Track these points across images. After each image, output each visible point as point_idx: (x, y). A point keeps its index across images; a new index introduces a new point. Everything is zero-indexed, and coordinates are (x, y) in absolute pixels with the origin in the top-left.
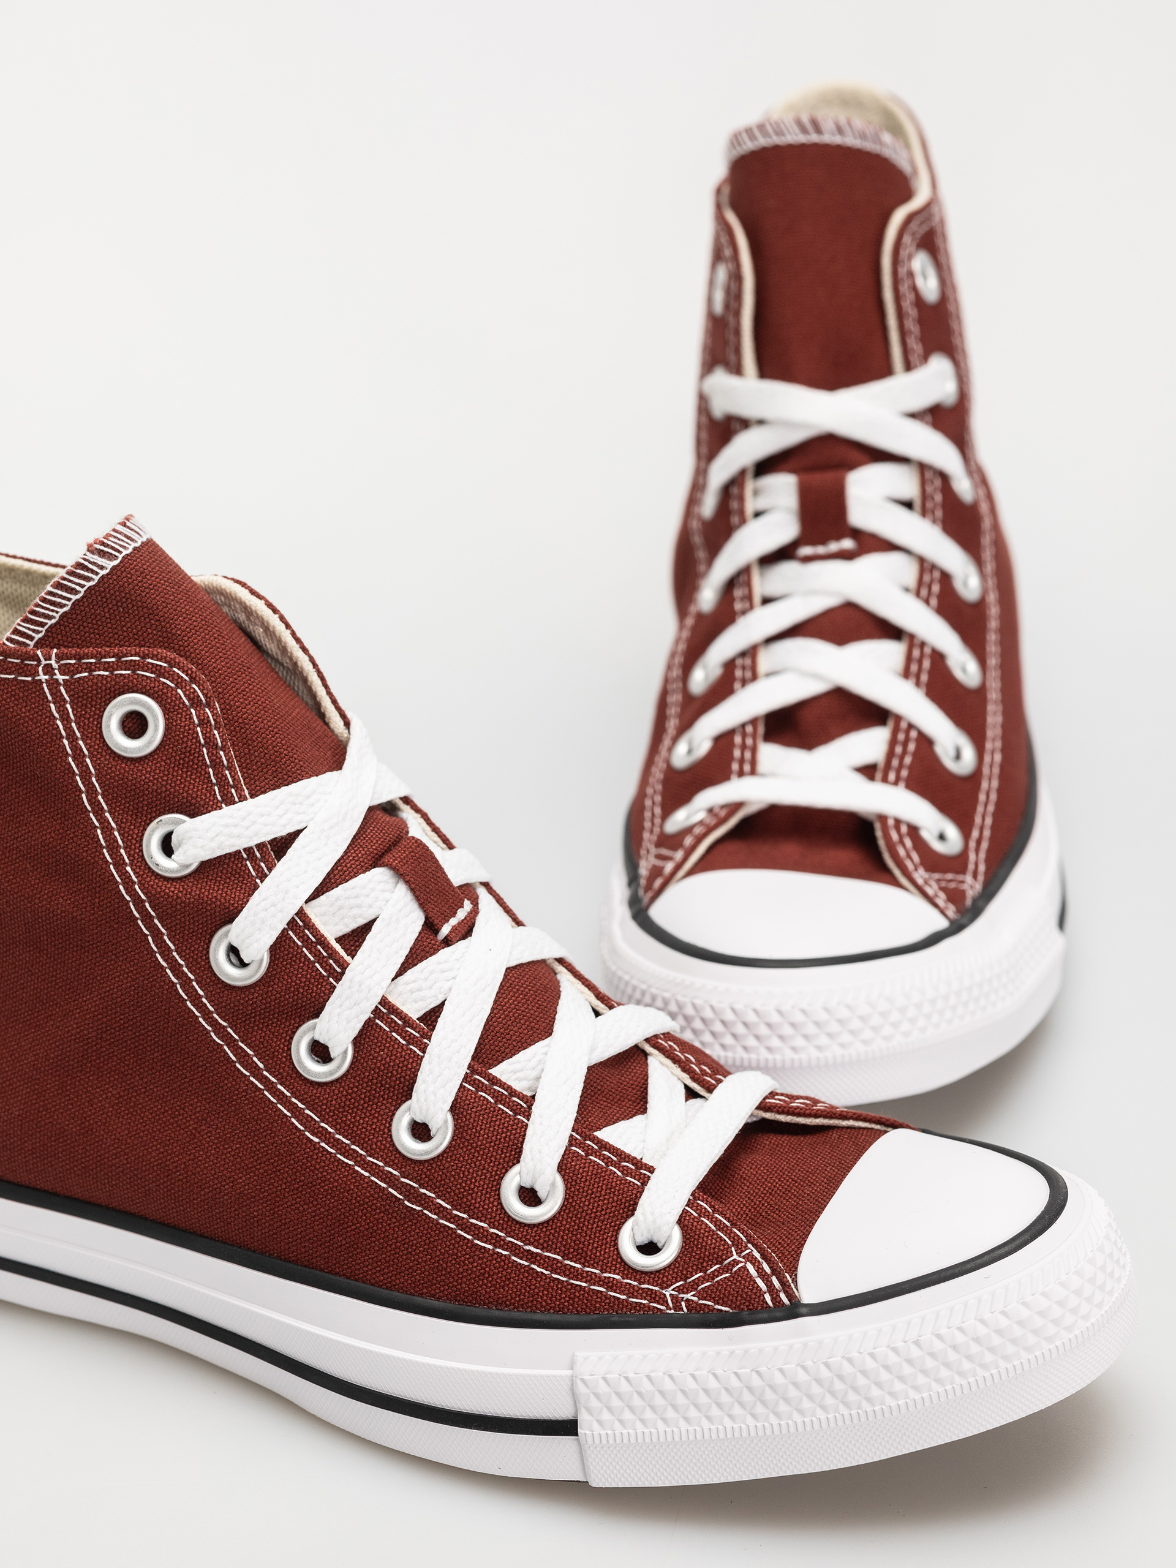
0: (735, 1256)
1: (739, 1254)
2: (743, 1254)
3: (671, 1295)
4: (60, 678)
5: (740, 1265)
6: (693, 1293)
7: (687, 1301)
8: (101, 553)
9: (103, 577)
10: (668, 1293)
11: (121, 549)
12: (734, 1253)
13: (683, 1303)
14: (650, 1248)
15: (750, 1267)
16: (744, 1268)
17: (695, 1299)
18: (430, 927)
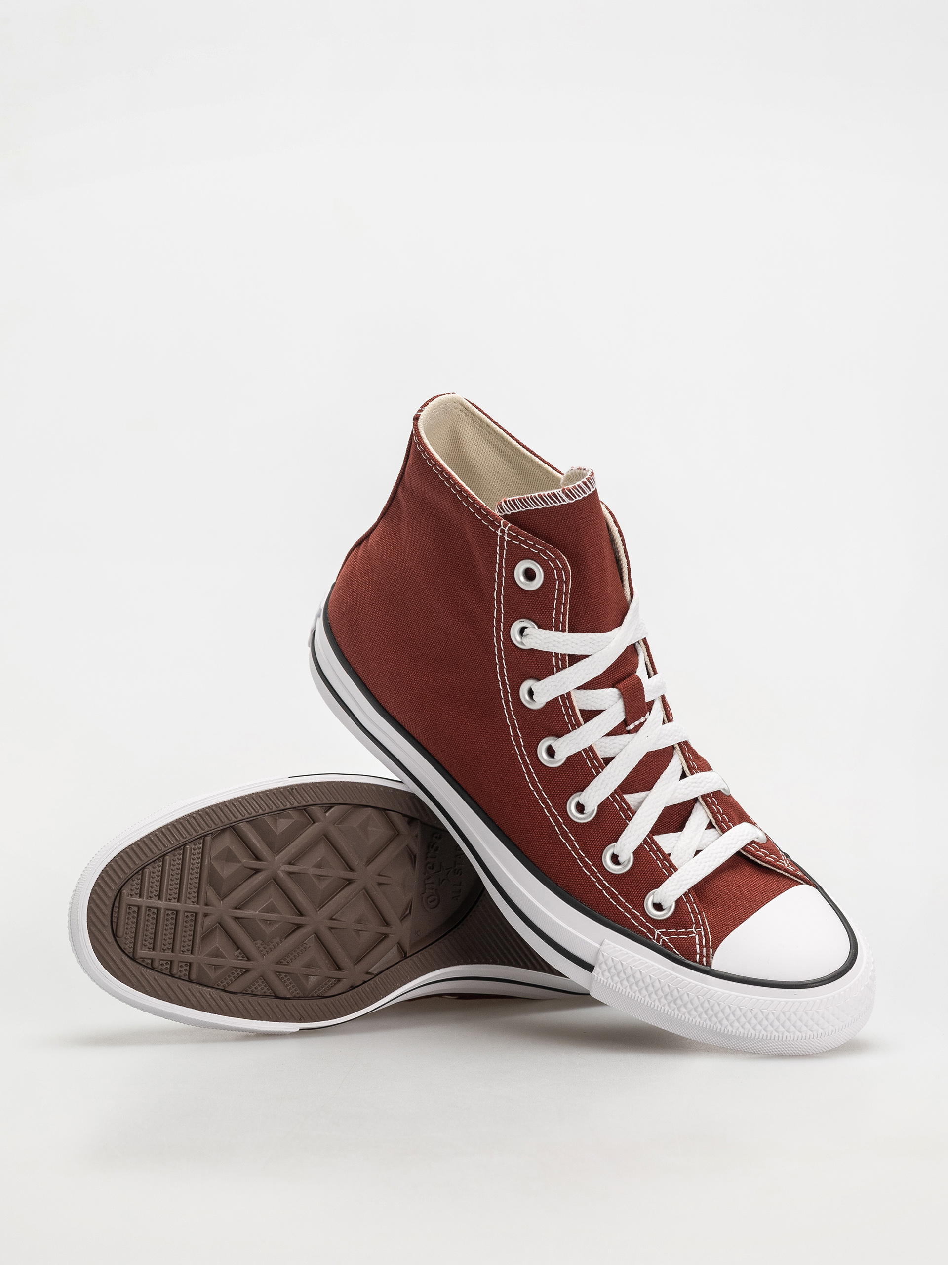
0: (693, 930)
1: (695, 929)
2: (697, 930)
3: (658, 934)
4: (506, 538)
5: (694, 935)
6: (668, 938)
7: (664, 940)
8: (567, 495)
9: (562, 505)
10: (657, 932)
11: (577, 496)
12: (694, 928)
13: (661, 940)
14: (658, 907)
15: (697, 937)
16: (695, 937)
17: (667, 941)
18: (625, 723)
